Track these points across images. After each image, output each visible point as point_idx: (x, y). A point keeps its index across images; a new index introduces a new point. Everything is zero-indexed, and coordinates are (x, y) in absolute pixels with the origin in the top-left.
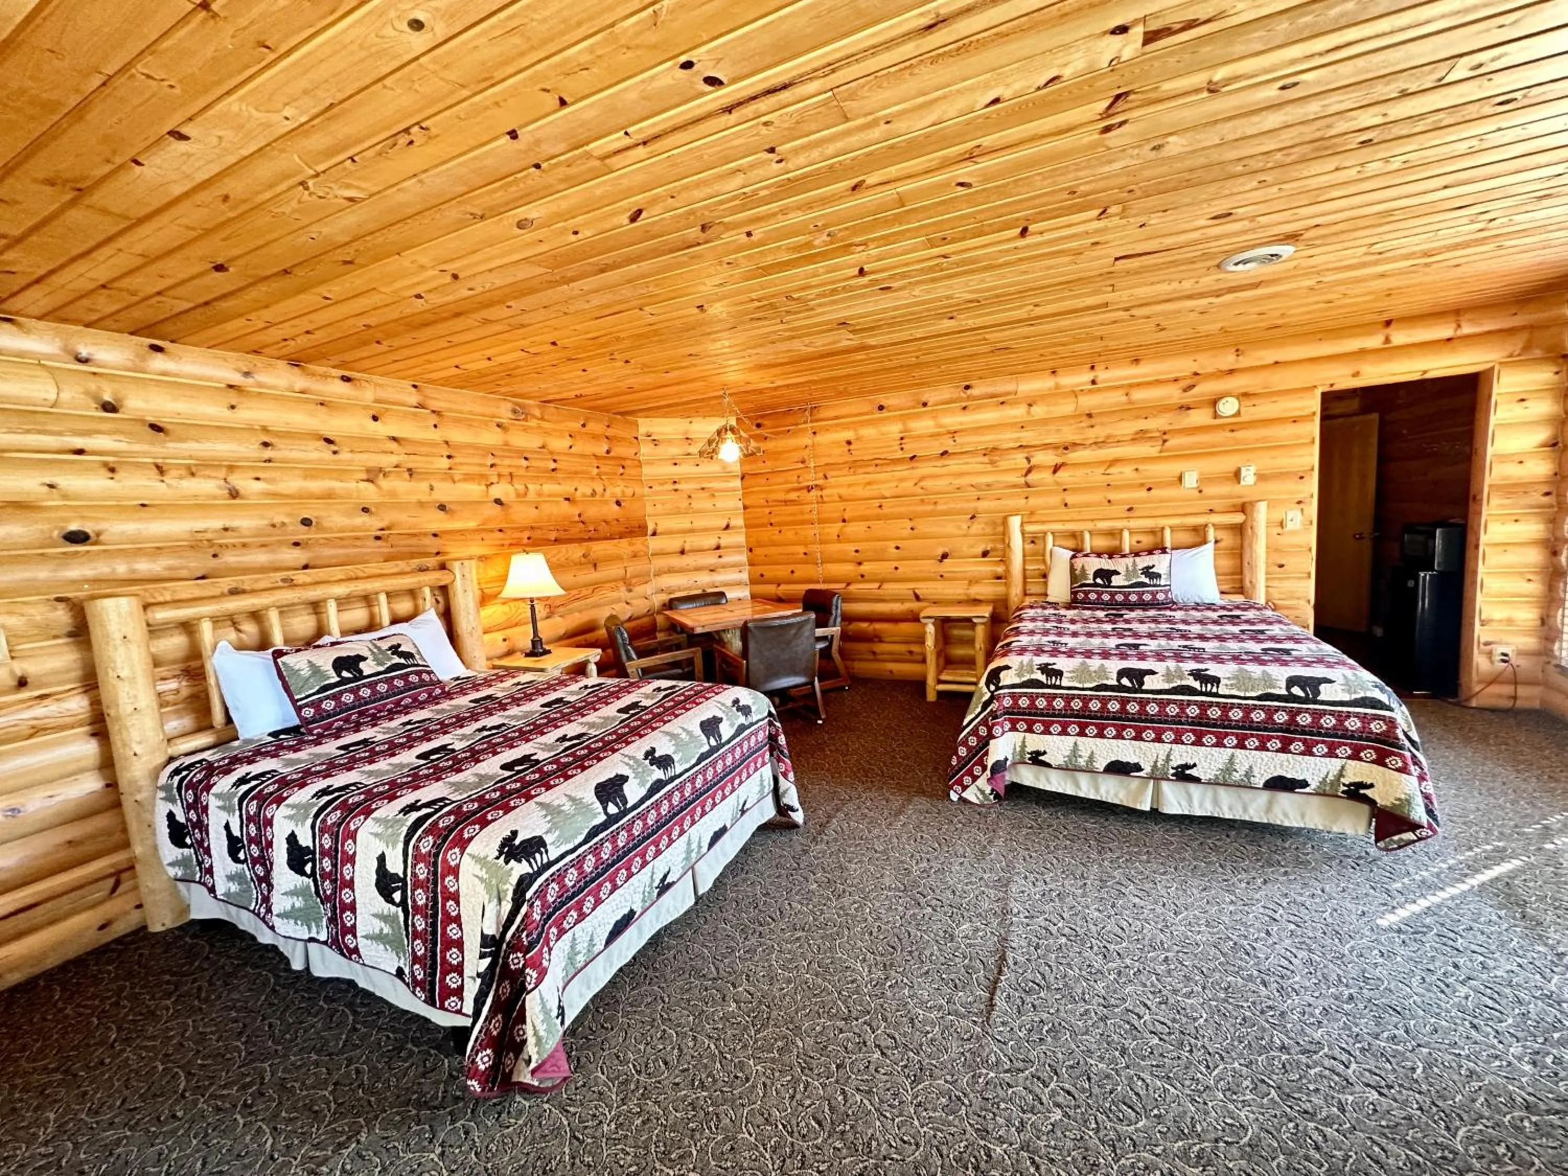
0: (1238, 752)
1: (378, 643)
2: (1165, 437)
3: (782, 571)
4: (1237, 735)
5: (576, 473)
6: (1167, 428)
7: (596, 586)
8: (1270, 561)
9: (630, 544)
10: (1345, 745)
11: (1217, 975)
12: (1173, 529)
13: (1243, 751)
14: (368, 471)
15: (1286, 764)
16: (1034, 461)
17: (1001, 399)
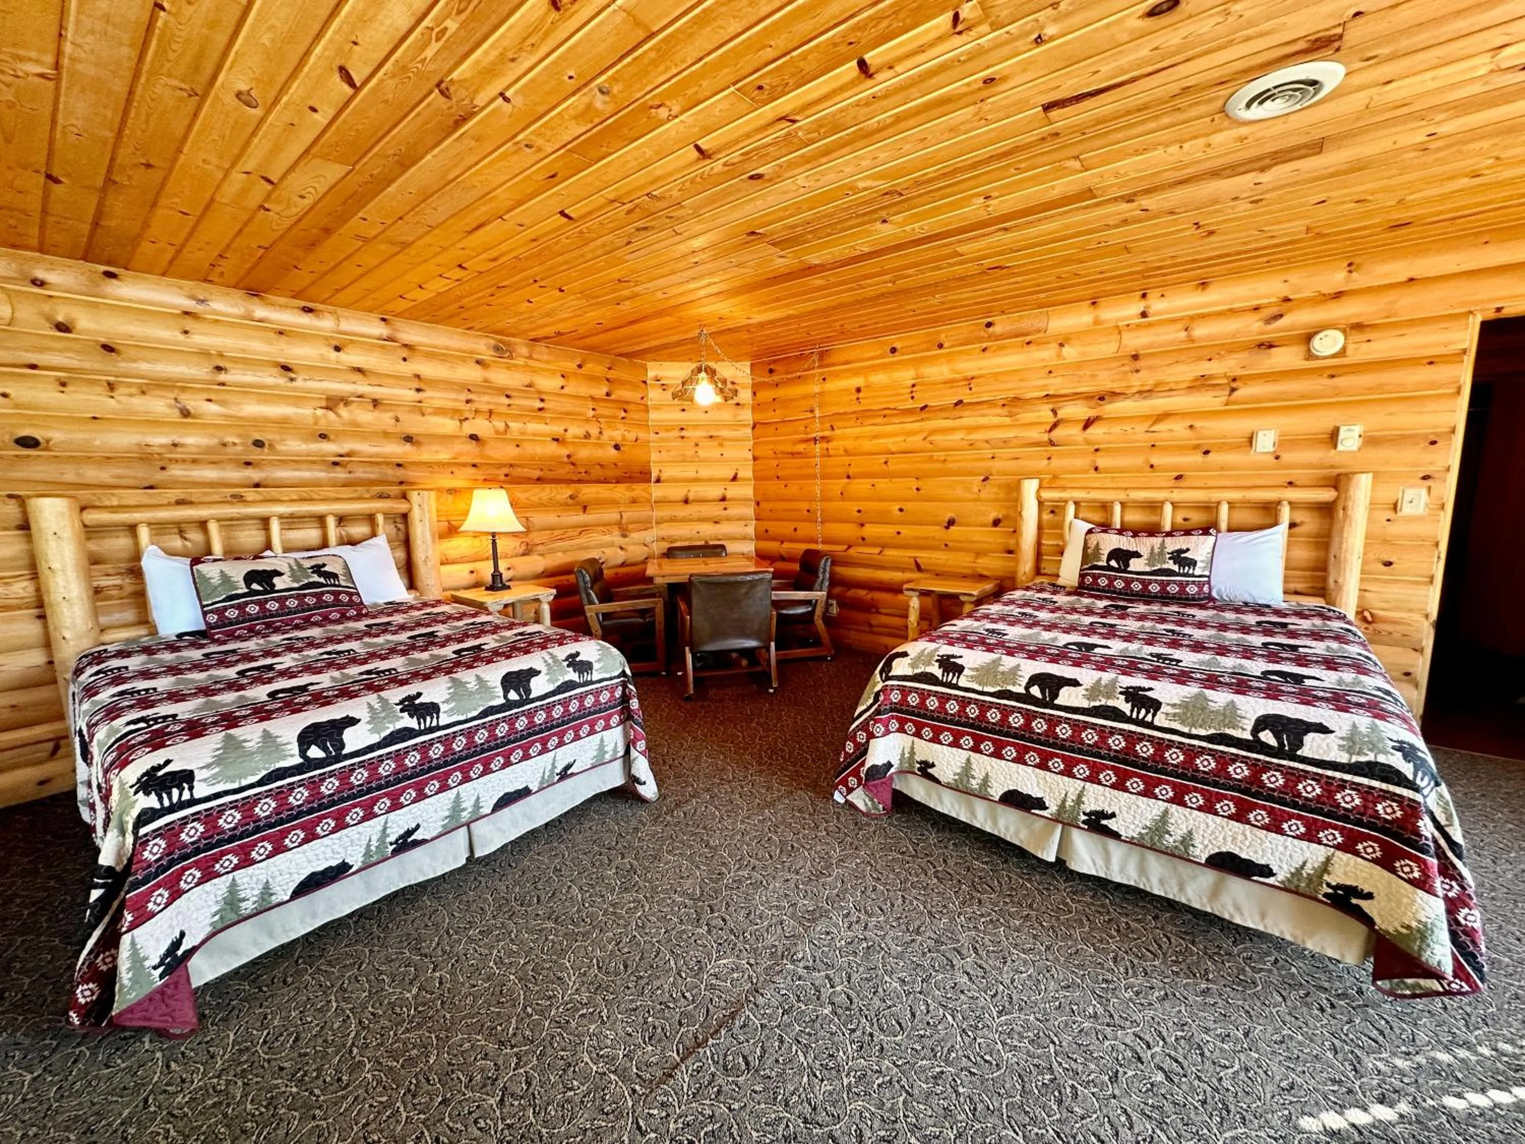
0: (1174, 808)
1: (302, 562)
2: (1234, 385)
3: (785, 528)
4: (1174, 786)
5: (567, 414)
6: (1239, 372)
7: (584, 529)
8: (1371, 556)
9: (628, 489)
10: (1335, 827)
11: (992, 1120)
12: (1232, 505)
13: (1180, 809)
14: (328, 399)
15: (1240, 837)
16: (1061, 414)
17: (1028, 339)
